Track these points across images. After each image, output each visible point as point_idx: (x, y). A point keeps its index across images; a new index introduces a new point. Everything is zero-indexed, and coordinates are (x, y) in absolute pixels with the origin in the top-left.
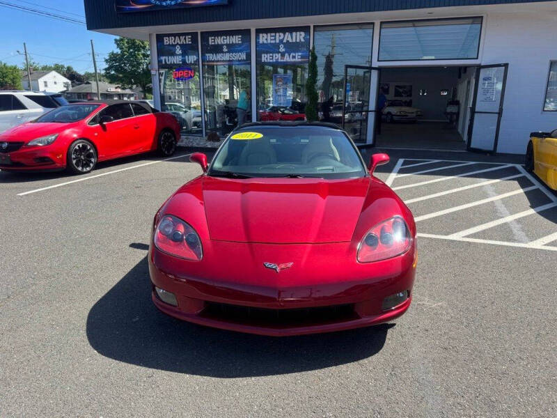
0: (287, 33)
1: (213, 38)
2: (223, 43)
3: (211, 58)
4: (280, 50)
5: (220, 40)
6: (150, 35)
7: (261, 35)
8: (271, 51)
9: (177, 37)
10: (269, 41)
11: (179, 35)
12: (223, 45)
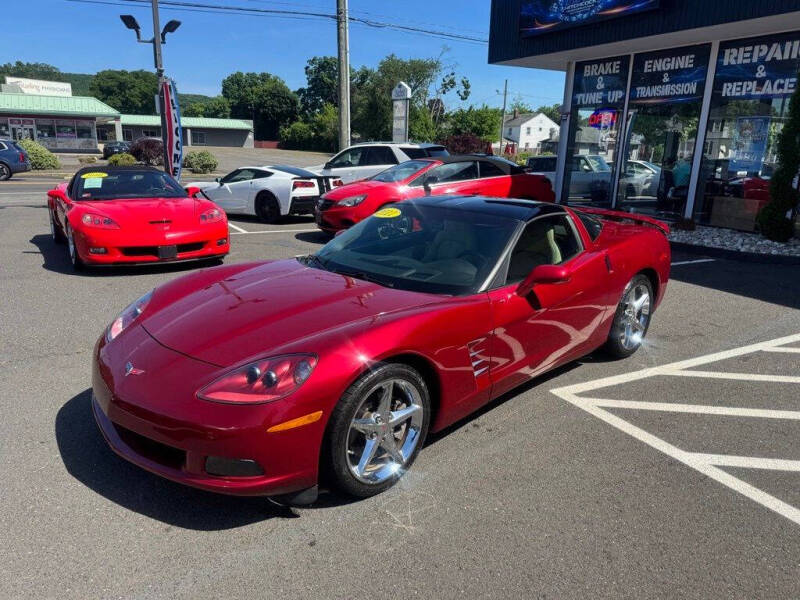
0: (775, 45)
1: (651, 62)
2: (664, 69)
3: (643, 93)
4: (757, 75)
5: (660, 65)
6: (569, 64)
7: (727, 52)
8: (741, 76)
9: (601, 65)
10: (739, 62)
11: (604, 61)
12: (663, 72)
